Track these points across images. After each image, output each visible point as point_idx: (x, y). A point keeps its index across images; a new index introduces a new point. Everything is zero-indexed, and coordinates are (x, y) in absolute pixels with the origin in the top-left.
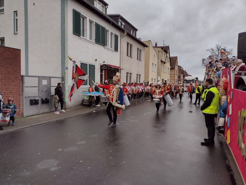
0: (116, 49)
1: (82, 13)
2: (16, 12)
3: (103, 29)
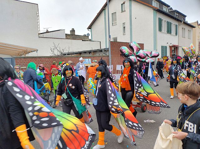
0: (176, 34)
1: (162, 19)
2: (124, 24)
3: (171, 23)
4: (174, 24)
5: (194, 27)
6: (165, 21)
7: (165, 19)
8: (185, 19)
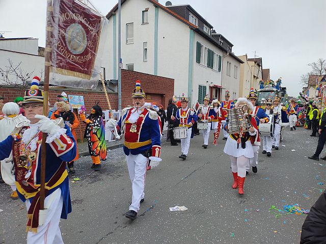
0: (220, 69)
1: (201, 44)
2: (145, 43)
3: (213, 52)
4: (217, 55)
5: (242, 63)
6: (206, 48)
7: (206, 45)
8: (231, 49)
